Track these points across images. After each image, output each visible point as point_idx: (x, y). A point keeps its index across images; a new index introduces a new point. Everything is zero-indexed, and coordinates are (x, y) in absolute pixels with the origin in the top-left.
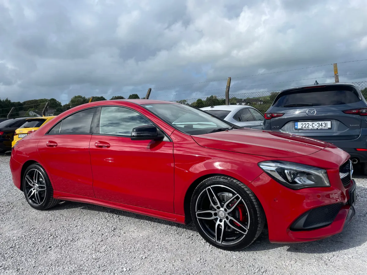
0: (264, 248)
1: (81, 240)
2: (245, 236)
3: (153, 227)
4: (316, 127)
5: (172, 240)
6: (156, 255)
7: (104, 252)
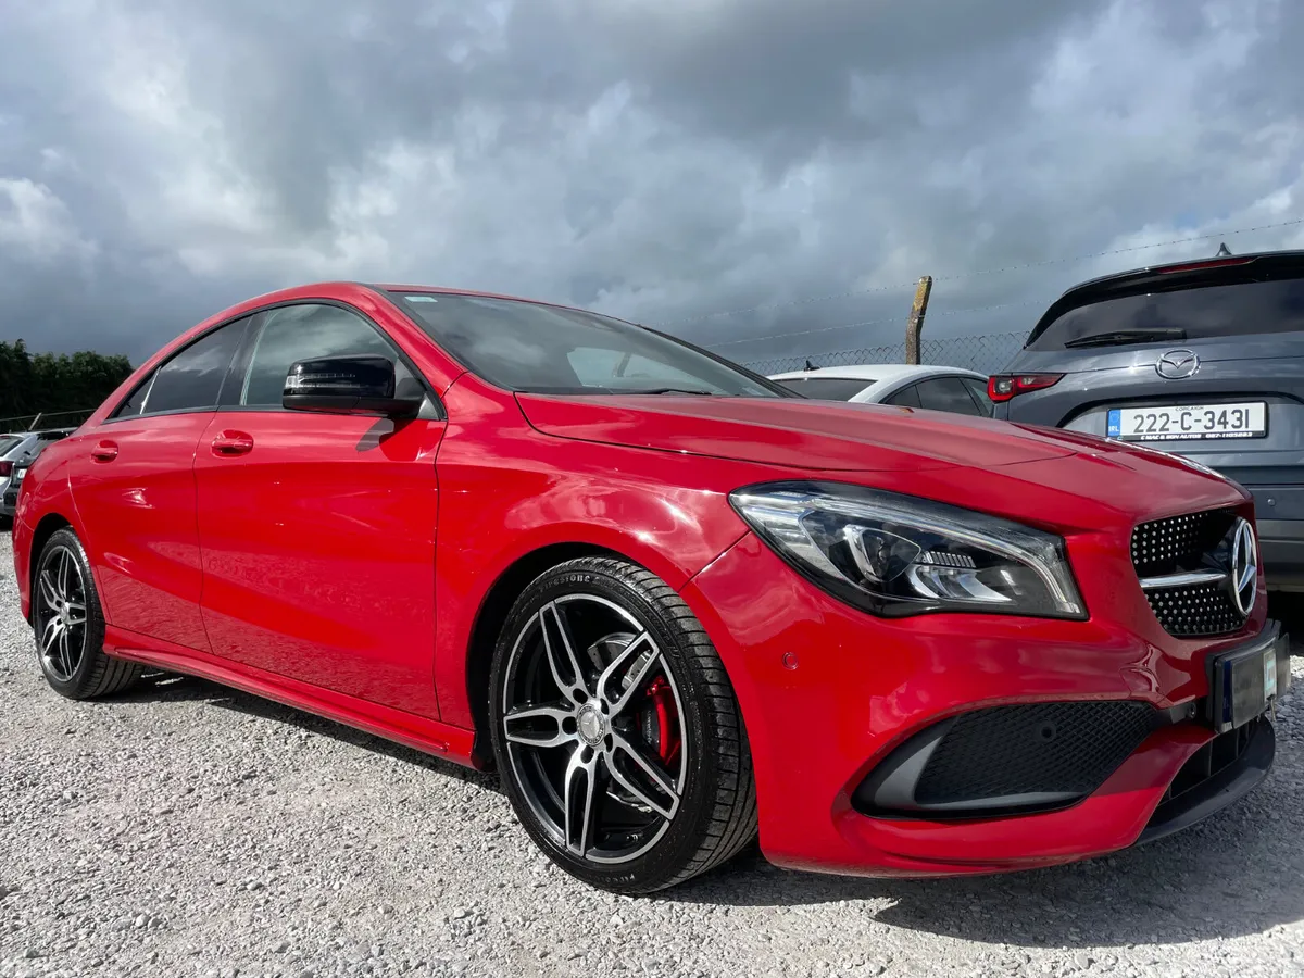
1: (102, 801)
2: (666, 825)
4: (1197, 430)
5: (423, 833)
6: (307, 882)
7: (131, 851)
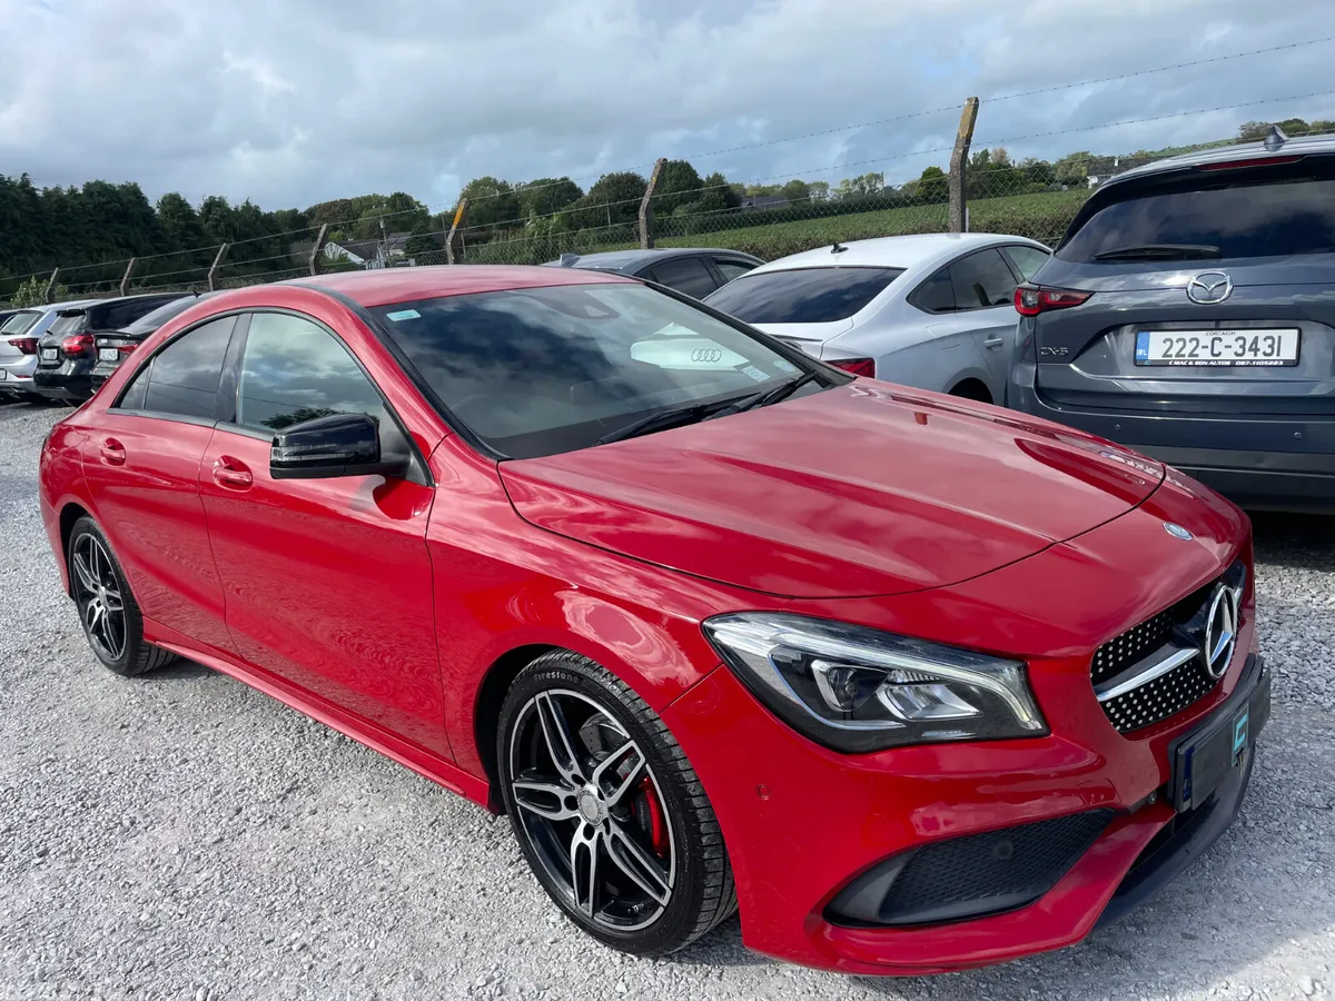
1: (158, 828)
2: (661, 910)
3: (426, 790)
4: (1227, 356)
5: (450, 868)
6: (346, 940)
7: (188, 899)
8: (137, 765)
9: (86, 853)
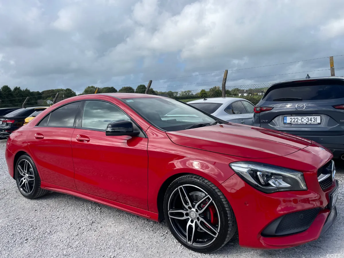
0: (237, 251)
1: (58, 233)
2: (215, 239)
3: (130, 222)
4: (305, 122)
5: (146, 238)
6: (126, 254)
7: (75, 248)
8: (44, 219)
9: (39, 239)
